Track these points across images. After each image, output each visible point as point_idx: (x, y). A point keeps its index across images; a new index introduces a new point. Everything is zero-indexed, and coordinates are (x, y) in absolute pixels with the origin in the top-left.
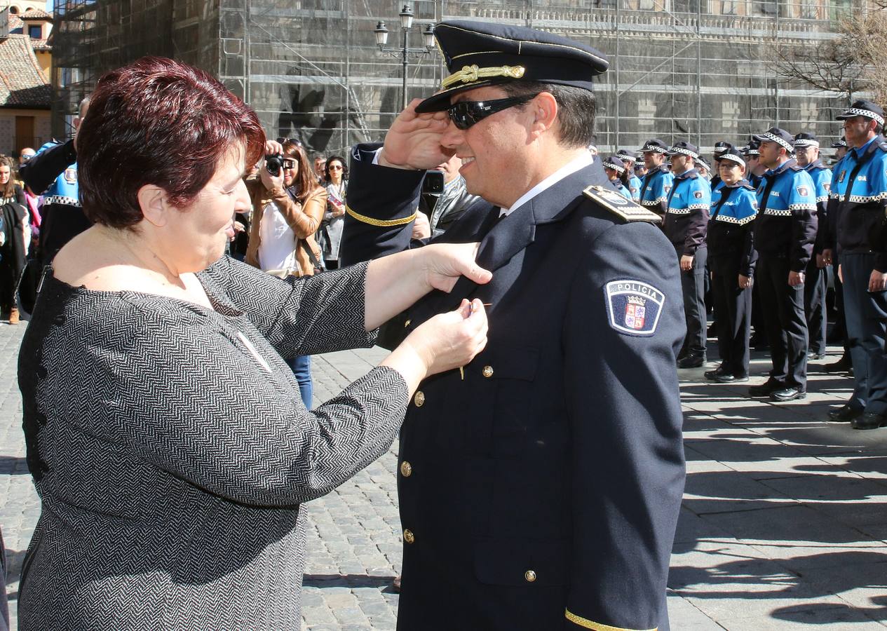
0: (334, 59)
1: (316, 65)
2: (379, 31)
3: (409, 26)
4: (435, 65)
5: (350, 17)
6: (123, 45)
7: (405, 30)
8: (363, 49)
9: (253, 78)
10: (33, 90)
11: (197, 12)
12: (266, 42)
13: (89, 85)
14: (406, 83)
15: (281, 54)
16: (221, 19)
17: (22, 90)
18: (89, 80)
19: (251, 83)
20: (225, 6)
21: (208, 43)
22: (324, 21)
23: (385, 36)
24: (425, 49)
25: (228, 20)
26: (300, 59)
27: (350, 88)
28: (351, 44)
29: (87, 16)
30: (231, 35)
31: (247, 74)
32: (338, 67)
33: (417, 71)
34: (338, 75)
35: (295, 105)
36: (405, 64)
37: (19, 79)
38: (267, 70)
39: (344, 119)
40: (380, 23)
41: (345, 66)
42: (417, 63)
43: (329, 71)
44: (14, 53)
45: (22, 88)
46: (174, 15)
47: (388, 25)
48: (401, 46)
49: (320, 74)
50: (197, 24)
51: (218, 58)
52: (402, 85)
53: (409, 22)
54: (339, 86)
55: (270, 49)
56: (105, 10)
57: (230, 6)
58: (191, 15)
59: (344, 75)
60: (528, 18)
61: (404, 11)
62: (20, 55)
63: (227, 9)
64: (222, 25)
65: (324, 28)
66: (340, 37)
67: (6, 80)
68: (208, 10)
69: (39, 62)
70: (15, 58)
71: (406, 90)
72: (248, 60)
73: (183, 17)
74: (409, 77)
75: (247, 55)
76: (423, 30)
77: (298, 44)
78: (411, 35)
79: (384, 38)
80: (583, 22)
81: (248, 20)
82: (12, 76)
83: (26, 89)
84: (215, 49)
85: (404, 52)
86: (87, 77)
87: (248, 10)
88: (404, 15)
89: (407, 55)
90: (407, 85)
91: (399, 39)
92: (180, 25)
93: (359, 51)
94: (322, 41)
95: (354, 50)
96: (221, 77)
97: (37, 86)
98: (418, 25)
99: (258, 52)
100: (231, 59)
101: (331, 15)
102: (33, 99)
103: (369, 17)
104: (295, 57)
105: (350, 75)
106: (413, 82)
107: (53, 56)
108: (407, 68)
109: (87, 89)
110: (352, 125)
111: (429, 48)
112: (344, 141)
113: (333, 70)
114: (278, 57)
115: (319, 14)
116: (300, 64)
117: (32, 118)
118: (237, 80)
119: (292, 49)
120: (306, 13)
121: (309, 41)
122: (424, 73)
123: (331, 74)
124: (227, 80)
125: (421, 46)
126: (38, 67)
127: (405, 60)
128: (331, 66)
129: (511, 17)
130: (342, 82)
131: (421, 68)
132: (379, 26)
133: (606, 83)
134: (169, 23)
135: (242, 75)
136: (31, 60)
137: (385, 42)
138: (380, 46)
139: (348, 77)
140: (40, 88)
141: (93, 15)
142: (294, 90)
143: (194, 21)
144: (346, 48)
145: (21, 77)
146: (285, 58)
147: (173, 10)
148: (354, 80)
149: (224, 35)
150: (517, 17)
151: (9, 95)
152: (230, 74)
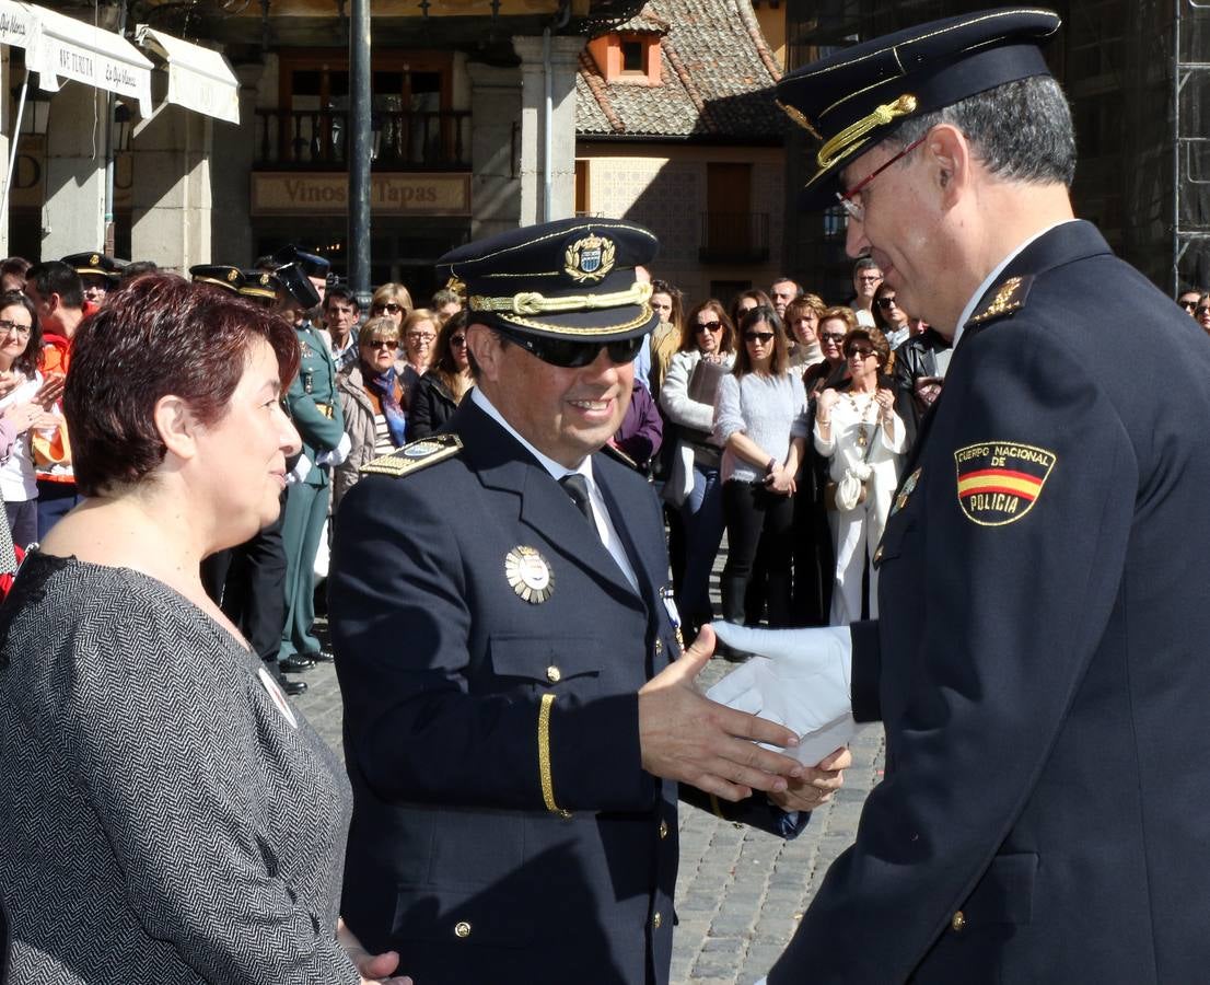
17: (721, 100)
37: (716, 72)
44: (705, 10)
45: (722, 96)
51: (1175, 17)
62: (718, 13)
67: (685, 76)
69: (764, 31)
70: (707, 22)
82: (699, 66)
83: (733, 98)
96: (1179, 64)
97: (757, 88)
100: (1207, 19)
102: (748, 121)
107: (790, 18)
117: (748, 166)
124: (1196, 72)
126: (761, 43)
136: (745, 25)
140: (765, 93)
145: (721, 68)
151: (692, 114)
152: (1204, 58)
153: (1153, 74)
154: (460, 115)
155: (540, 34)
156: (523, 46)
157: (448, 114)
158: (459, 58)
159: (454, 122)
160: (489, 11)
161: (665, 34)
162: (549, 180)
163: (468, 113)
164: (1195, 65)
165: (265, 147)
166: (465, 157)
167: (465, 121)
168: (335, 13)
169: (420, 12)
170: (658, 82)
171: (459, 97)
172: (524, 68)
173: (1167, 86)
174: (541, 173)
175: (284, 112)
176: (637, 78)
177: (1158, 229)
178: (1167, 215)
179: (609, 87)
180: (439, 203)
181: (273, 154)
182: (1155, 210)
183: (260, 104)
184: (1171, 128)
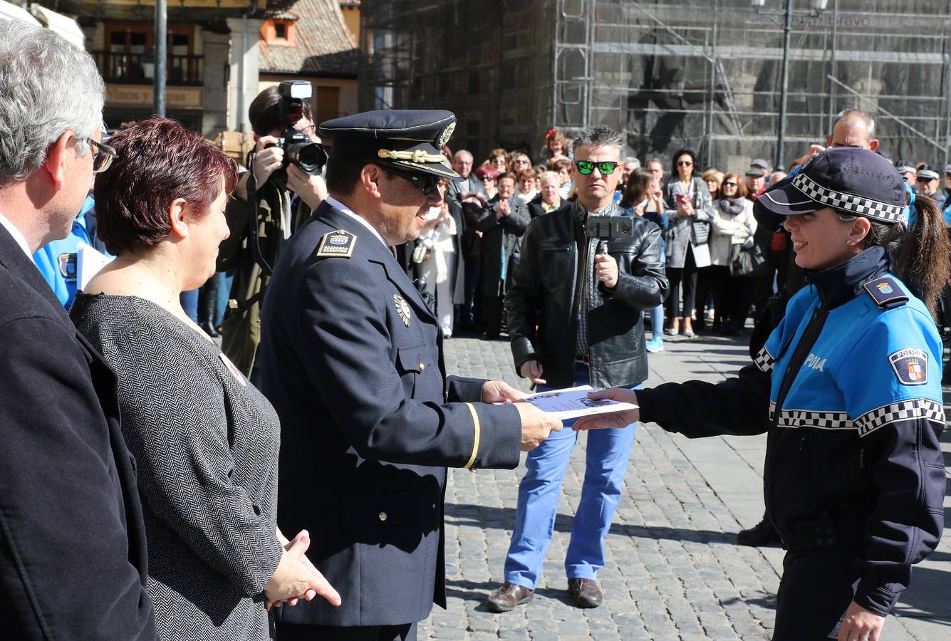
0: (697, 26)
1: (677, 31)
4: (826, 33)
9: (597, 47)
10: (338, 55)
12: (614, 2)
13: (403, 50)
14: (788, 55)
17: (325, 55)
18: (403, 44)
19: (595, 54)
24: (813, 12)
26: (656, 23)
27: (717, 60)
28: (721, 4)
31: (590, 42)
32: (703, 33)
33: (801, 40)
34: (704, 44)
36: (786, 31)
37: (322, 40)
38: (615, 37)
39: (708, 98)
41: (711, 33)
42: (803, 29)
43: (692, 38)
45: (325, 53)
48: (783, 8)
49: (681, 43)
51: (555, 21)
52: (782, 58)
54: (702, 58)
55: (619, 10)
59: (711, 44)
62: (324, 11)
67: (307, 43)
69: (346, 20)
71: (787, 64)
72: (593, 24)
74: (791, 47)
75: (591, 17)
77: (654, 5)
82: (313, 38)
83: (330, 54)
84: (553, 9)
85: (786, 16)
86: (400, 42)
89: (790, 19)
90: (788, 58)
93: (731, 13)
95: (724, 13)
96: (558, 45)
97: (343, 50)
99: (604, 15)
100: (571, 23)
104: (650, 22)
105: (718, 44)
106: (796, 54)
107: (362, 15)
108: (789, 36)
109: (400, 55)
111: (820, 12)
112: (707, 126)
113: (697, 38)
114: (628, 21)
116: (655, 30)
117: (337, 89)
118: (577, 48)
119: (649, 12)
122: (810, 43)
123: (694, 43)
124: (566, 49)
125: (809, 7)
126: (344, 27)
127: (786, 25)
128: (694, 31)
130: (707, 53)
131: (808, 38)
135: (583, 42)
136: (337, 16)
137: (761, 3)
138: (756, 8)
139: (715, 48)
140: (346, 53)
144: (713, 9)
145: (324, 38)
146: (638, 22)
148: (725, 52)
152: (570, 41)
154: (197, 58)
155: (241, 17)
156: (232, 23)
157: (191, 57)
158: (198, 28)
160: (215, 5)
161: (297, 20)
164: (565, 45)
167: (201, 60)
168: (136, 3)
169: (179, 4)
170: (293, 44)
172: (233, 34)
173: (551, 54)
174: (240, 89)
176: (281, 42)
179: (268, 46)
184: (552, 75)
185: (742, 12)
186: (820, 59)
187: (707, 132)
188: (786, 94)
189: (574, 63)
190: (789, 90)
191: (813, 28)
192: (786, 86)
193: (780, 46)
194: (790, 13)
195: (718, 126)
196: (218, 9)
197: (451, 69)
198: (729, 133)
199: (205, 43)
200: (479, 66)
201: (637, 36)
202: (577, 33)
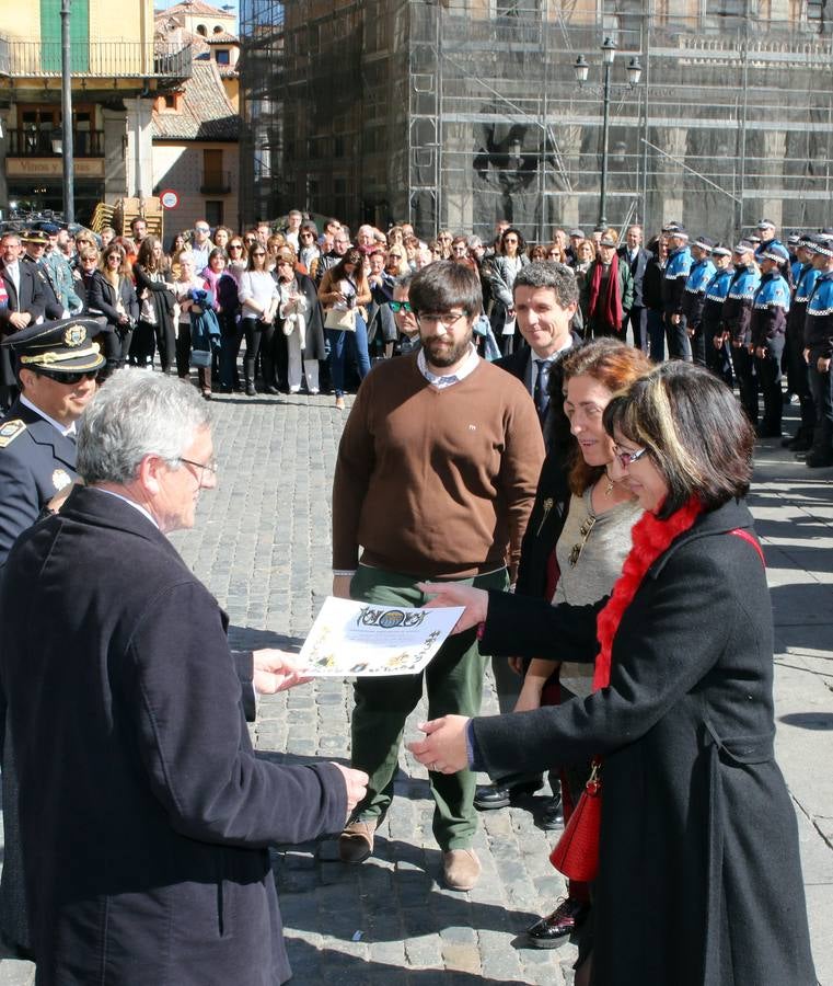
0: (531, 95)
1: (513, 102)
2: (579, 66)
3: (612, 60)
4: (639, 103)
5: (549, 50)
6: (311, 78)
7: (606, 65)
8: (563, 85)
9: (445, 117)
10: (221, 121)
11: (387, 44)
12: (459, 77)
14: (608, 121)
15: (476, 89)
16: (411, 53)
19: (443, 122)
20: (416, 39)
21: (399, 78)
22: (520, 55)
23: (586, 71)
24: (630, 86)
25: (419, 55)
26: (495, 96)
27: (548, 127)
28: (550, 78)
29: (274, 45)
30: (422, 71)
31: (439, 112)
32: (535, 104)
33: (620, 108)
34: (536, 113)
35: (491, 145)
36: (606, 102)
37: (207, 110)
38: (461, 107)
39: (541, 160)
40: (580, 58)
41: (543, 103)
42: (620, 100)
43: (526, 108)
44: (201, 82)
45: (210, 120)
46: (364, 46)
47: (590, 58)
48: (603, 82)
49: (516, 112)
50: (387, 59)
51: (409, 95)
52: (603, 124)
53: (611, 56)
54: (536, 125)
55: (463, 85)
56: (292, 39)
57: (422, 40)
58: (381, 49)
59: (542, 113)
60: (743, 49)
61: (606, 43)
62: (207, 83)
63: (418, 43)
64: (413, 60)
65: (521, 61)
66: (538, 72)
67: (193, 111)
68: (399, 44)
69: (227, 90)
70: (202, 87)
71: (607, 129)
72: (441, 97)
73: (373, 49)
74: (610, 115)
75: (439, 91)
76: (628, 65)
77: (493, 80)
78: (614, 69)
79: (584, 74)
80: (804, 54)
81: (440, 54)
82: (199, 107)
83: (214, 121)
84: (406, 84)
85: (606, 89)
87: (440, 43)
88: (606, 48)
89: (609, 91)
90: (608, 124)
91: (601, 73)
92: (370, 58)
93: (559, 87)
94: (519, 77)
95: (553, 86)
96: (412, 116)
97: (225, 117)
98: (622, 58)
99: (450, 89)
100: (422, 96)
101: (529, 47)
102: (221, 131)
103: (569, 50)
104: (490, 94)
105: (548, 113)
106: (615, 121)
107: (241, 84)
108: (608, 106)
110: (551, 167)
111: (633, 85)
112: (541, 184)
113: (530, 108)
114: (471, 94)
115: (516, 47)
116: (495, 102)
117: (221, 151)
118: (428, 119)
119: (487, 84)
120: (502, 46)
121: (505, 76)
122: (628, 110)
123: (528, 112)
124: (418, 119)
125: (625, 80)
126: (226, 97)
127: (606, 97)
128: (527, 103)
129: (724, 48)
130: (539, 120)
131: (625, 105)
132: (579, 61)
133: (827, 122)
134: (358, 55)
135: (434, 113)
136: (219, 89)
137: (585, 78)
138: (581, 82)
139: (547, 117)
140: (228, 119)
141: (282, 43)
142: (489, 130)
143: (385, 53)
144: (544, 83)
145: (209, 107)
146: (480, 95)
147: (362, 42)
148: (553, 119)
149: (414, 71)
150: (731, 48)
151: (197, 128)
152: (421, 113)
153: (400, 119)
154: (99, 132)
155: (135, 97)
156: (127, 103)
157: (93, 132)
158: (98, 107)
159: (96, 136)
160: (112, 87)
161: (184, 92)
162: (140, 162)
163: (103, 132)
164: (418, 116)
165: (11, 146)
166: (101, 150)
167: (101, 135)
168: (44, 88)
169: (81, 87)
171: (99, 125)
172: (129, 113)
173: (405, 124)
174: (137, 160)
175: (19, 130)
176: (171, 111)
177: (401, 187)
178: (405, 180)
180: (90, 172)
181: (15, 149)
182: (400, 178)
183: (9, 127)
184: (407, 142)
185: (566, 85)
186: (636, 125)
187: (541, 189)
188: (607, 155)
189: (426, 131)
190: (609, 152)
191: (629, 98)
192: (606, 148)
193: (601, 114)
194: (609, 87)
195: (550, 184)
196: (116, 91)
197: (320, 136)
198: (560, 189)
199: (104, 120)
200: (343, 133)
201: (479, 107)
202: (428, 105)
